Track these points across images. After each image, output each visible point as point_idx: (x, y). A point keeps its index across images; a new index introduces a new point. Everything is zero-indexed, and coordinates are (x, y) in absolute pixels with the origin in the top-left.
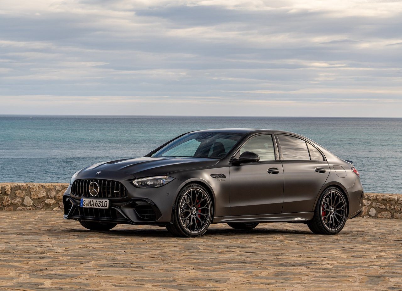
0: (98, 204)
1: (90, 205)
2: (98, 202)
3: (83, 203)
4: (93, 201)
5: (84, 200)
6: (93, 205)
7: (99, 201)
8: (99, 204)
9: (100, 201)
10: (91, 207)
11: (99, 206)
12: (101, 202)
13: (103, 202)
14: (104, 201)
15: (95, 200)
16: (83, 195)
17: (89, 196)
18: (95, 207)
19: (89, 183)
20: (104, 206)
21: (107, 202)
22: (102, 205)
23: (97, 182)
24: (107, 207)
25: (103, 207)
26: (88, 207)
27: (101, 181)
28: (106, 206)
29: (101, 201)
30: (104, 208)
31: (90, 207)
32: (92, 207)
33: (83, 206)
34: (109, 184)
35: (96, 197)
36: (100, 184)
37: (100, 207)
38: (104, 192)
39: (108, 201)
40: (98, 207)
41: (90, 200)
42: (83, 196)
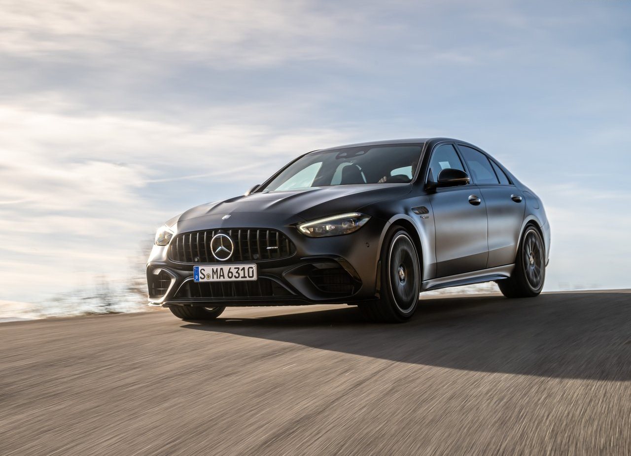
0: (235, 274)
1: (215, 276)
2: (234, 271)
3: (200, 275)
4: (222, 269)
5: (200, 269)
6: (223, 276)
7: (235, 268)
8: (237, 272)
9: (238, 268)
10: (218, 280)
11: (235, 277)
12: (240, 269)
13: (244, 269)
14: (247, 267)
15: (226, 268)
16: (196, 260)
17: (212, 261)
18: (227, 279)
19: (209, 238)
20: (246, 275)
21: (252, 268)
22: (242, 274)
23: (228, 234)
24: (255, 278)
25: (246, 277)
26: (211, 280)
27: (235, 230)
28: (251, 275)
29: (241, 267)
30: (248, 279)
31: (215, 280)
32: (222, 279)
33: (201, 280)
34: (253, 235)
35: (228, 262)
36: (234, 237)
37: (240, 279)
38: (245, 251)
39: (254, 266)
40: (233, 279)
41: (215, 268)
42: (198, 262)
